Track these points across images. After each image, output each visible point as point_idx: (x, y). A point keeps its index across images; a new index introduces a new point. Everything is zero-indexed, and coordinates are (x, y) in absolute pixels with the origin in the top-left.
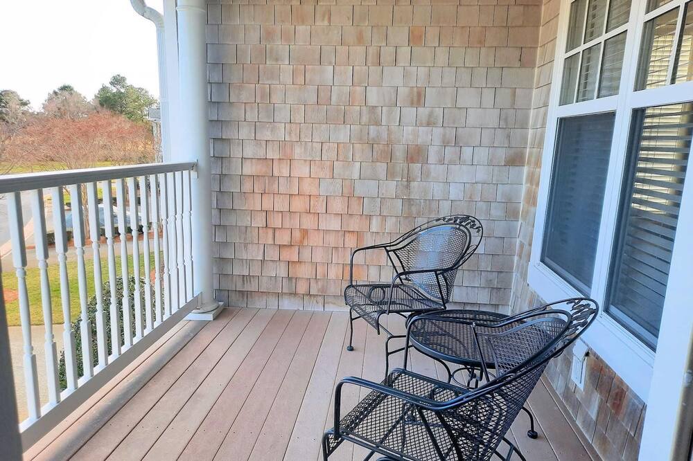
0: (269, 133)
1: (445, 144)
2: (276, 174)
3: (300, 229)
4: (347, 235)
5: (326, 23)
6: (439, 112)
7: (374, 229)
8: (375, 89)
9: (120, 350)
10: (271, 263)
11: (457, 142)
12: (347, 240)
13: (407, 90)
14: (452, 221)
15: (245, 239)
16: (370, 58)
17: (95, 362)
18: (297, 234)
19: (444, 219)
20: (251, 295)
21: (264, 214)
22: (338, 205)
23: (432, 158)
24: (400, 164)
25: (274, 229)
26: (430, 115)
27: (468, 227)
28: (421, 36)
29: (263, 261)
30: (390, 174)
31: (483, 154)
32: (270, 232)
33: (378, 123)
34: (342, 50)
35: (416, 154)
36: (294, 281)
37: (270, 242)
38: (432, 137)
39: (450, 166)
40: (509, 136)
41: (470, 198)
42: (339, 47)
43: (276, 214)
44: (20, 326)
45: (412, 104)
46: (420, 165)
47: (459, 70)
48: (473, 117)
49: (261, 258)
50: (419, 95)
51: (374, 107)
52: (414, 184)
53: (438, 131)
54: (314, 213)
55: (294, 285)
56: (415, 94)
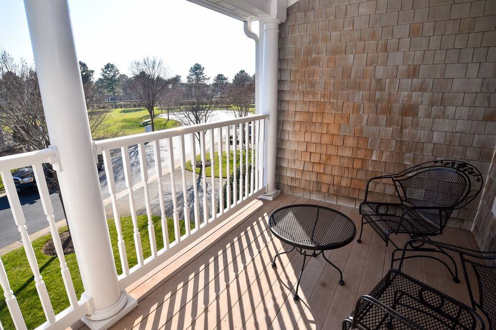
0: (311, 97)
1: (432, 103)
2: (314, 120)
3: (326, 154)
4: (355, 160)
5: (351, 28)
6: (430, 81)
7: (374, 158)
8: (381, 68)
9: (242, 199)
10: (308, 173)
11: (443, 103)
12: (355, 163)
13: (405, 67)
14: (450, 165)
15: (294, 157)
16: (379, 48)
17: (238, 199)
18: (324, 157)
19: (442, 162)
20: (295, 189)
21: (306, 144)
22: (351, 142)
23: (421, 113)
24: (396, 116)
25: (311, 153)
26: (422, 83)
27: (467, 173)
28: (419, 30)
29: (303, 171)
30: (389, 123)
31: (464, 112)
32: (309, 154)
33: (382, 89)
34: (361, 44)
35: (409, 110)
36: (320, 184)
37: (308, 160)
38: (422, 100)
39: (435, 120)
40: (489, 99)
41: (450, 142)
42: (359, 42)
43: (312, 144)
44: (219, 177)
45: (408, 77)
46: (411, 118)
47: (448, 51)
48: (457, 85)
49: (302, 168)
50: (415, 70)
51: (380, 80)
52: (406, 131)
53: (427, 95)
54: (336, 145)
55: (320, 186)
56: (412, 69)
